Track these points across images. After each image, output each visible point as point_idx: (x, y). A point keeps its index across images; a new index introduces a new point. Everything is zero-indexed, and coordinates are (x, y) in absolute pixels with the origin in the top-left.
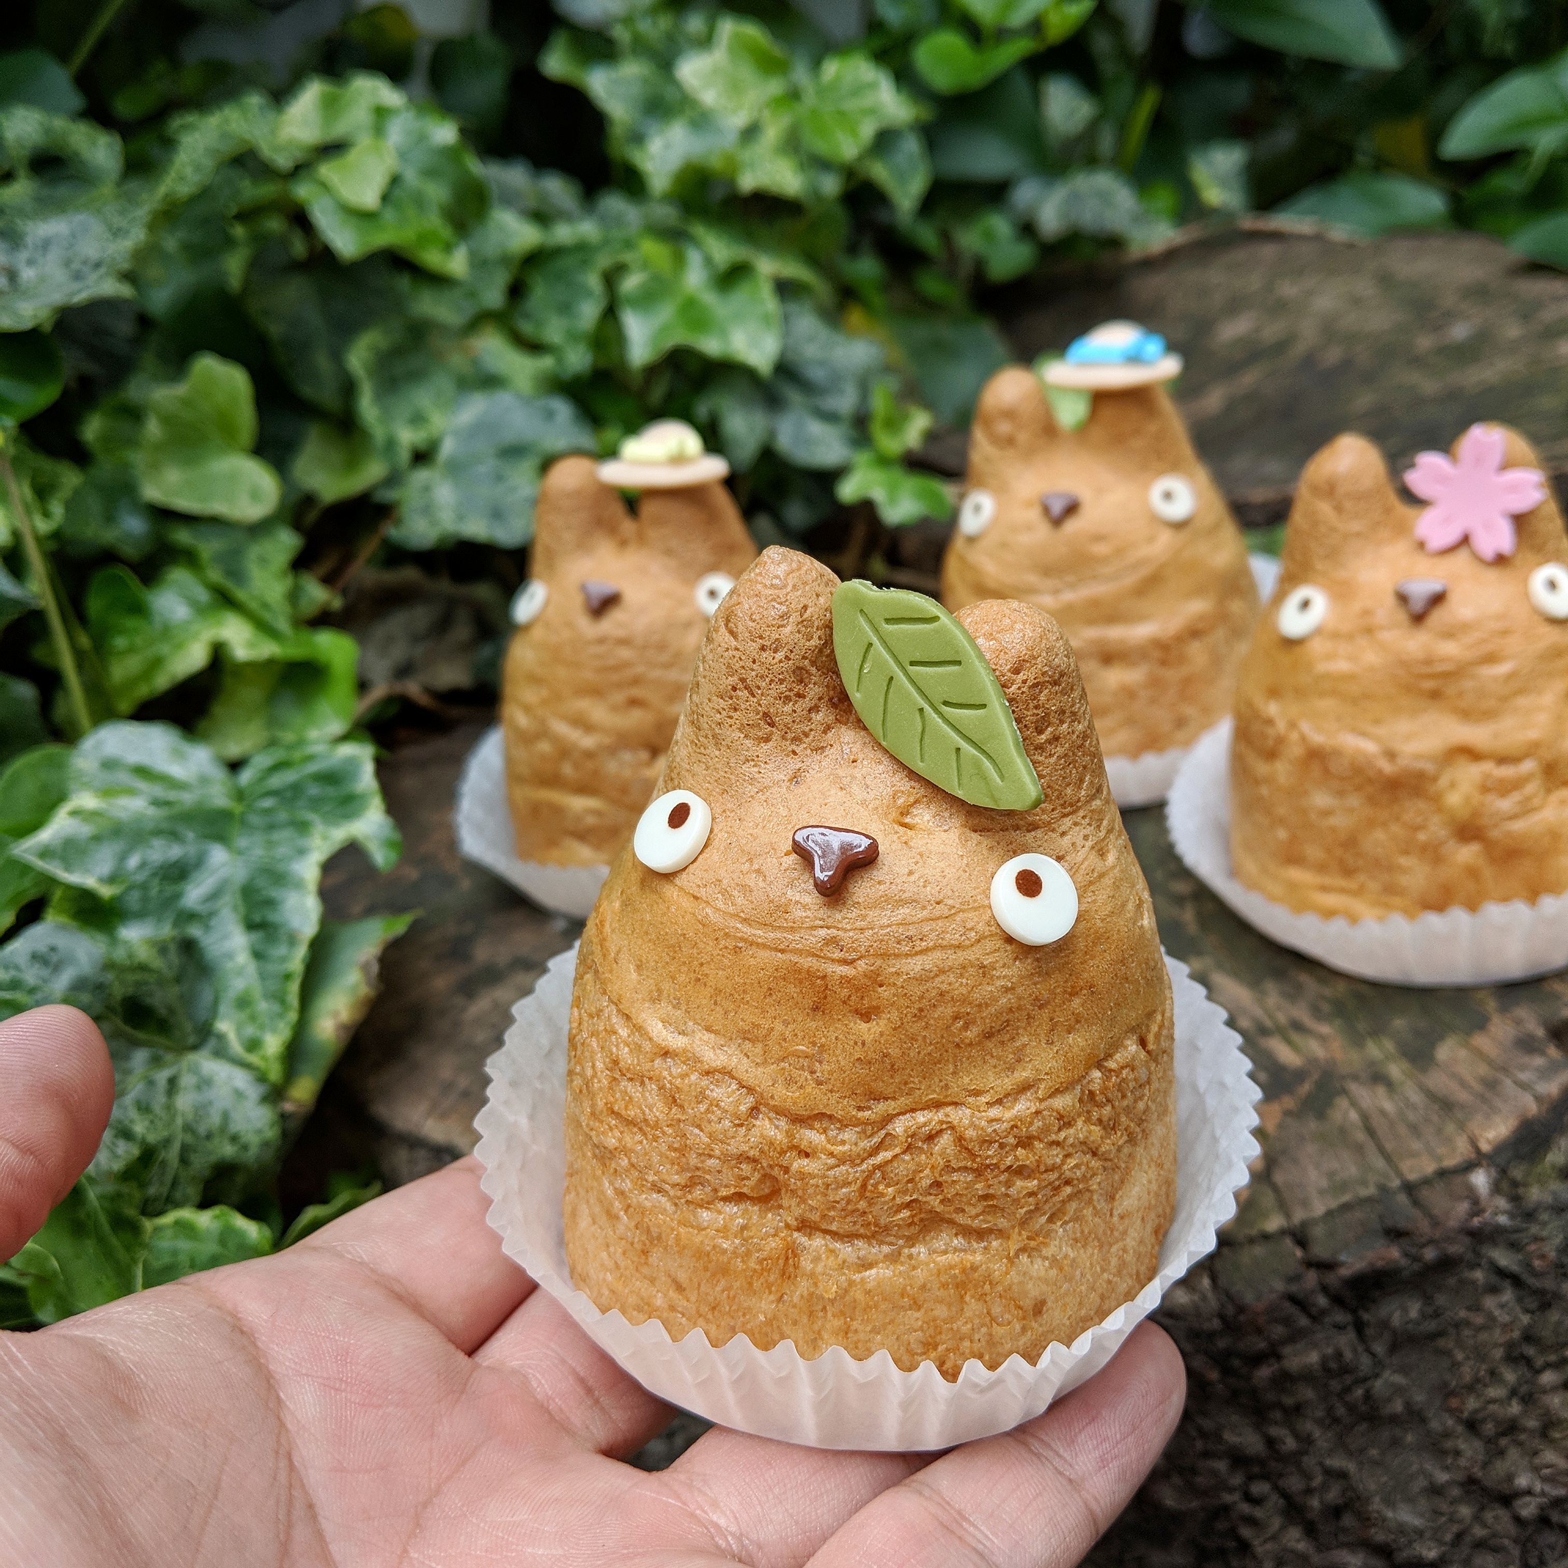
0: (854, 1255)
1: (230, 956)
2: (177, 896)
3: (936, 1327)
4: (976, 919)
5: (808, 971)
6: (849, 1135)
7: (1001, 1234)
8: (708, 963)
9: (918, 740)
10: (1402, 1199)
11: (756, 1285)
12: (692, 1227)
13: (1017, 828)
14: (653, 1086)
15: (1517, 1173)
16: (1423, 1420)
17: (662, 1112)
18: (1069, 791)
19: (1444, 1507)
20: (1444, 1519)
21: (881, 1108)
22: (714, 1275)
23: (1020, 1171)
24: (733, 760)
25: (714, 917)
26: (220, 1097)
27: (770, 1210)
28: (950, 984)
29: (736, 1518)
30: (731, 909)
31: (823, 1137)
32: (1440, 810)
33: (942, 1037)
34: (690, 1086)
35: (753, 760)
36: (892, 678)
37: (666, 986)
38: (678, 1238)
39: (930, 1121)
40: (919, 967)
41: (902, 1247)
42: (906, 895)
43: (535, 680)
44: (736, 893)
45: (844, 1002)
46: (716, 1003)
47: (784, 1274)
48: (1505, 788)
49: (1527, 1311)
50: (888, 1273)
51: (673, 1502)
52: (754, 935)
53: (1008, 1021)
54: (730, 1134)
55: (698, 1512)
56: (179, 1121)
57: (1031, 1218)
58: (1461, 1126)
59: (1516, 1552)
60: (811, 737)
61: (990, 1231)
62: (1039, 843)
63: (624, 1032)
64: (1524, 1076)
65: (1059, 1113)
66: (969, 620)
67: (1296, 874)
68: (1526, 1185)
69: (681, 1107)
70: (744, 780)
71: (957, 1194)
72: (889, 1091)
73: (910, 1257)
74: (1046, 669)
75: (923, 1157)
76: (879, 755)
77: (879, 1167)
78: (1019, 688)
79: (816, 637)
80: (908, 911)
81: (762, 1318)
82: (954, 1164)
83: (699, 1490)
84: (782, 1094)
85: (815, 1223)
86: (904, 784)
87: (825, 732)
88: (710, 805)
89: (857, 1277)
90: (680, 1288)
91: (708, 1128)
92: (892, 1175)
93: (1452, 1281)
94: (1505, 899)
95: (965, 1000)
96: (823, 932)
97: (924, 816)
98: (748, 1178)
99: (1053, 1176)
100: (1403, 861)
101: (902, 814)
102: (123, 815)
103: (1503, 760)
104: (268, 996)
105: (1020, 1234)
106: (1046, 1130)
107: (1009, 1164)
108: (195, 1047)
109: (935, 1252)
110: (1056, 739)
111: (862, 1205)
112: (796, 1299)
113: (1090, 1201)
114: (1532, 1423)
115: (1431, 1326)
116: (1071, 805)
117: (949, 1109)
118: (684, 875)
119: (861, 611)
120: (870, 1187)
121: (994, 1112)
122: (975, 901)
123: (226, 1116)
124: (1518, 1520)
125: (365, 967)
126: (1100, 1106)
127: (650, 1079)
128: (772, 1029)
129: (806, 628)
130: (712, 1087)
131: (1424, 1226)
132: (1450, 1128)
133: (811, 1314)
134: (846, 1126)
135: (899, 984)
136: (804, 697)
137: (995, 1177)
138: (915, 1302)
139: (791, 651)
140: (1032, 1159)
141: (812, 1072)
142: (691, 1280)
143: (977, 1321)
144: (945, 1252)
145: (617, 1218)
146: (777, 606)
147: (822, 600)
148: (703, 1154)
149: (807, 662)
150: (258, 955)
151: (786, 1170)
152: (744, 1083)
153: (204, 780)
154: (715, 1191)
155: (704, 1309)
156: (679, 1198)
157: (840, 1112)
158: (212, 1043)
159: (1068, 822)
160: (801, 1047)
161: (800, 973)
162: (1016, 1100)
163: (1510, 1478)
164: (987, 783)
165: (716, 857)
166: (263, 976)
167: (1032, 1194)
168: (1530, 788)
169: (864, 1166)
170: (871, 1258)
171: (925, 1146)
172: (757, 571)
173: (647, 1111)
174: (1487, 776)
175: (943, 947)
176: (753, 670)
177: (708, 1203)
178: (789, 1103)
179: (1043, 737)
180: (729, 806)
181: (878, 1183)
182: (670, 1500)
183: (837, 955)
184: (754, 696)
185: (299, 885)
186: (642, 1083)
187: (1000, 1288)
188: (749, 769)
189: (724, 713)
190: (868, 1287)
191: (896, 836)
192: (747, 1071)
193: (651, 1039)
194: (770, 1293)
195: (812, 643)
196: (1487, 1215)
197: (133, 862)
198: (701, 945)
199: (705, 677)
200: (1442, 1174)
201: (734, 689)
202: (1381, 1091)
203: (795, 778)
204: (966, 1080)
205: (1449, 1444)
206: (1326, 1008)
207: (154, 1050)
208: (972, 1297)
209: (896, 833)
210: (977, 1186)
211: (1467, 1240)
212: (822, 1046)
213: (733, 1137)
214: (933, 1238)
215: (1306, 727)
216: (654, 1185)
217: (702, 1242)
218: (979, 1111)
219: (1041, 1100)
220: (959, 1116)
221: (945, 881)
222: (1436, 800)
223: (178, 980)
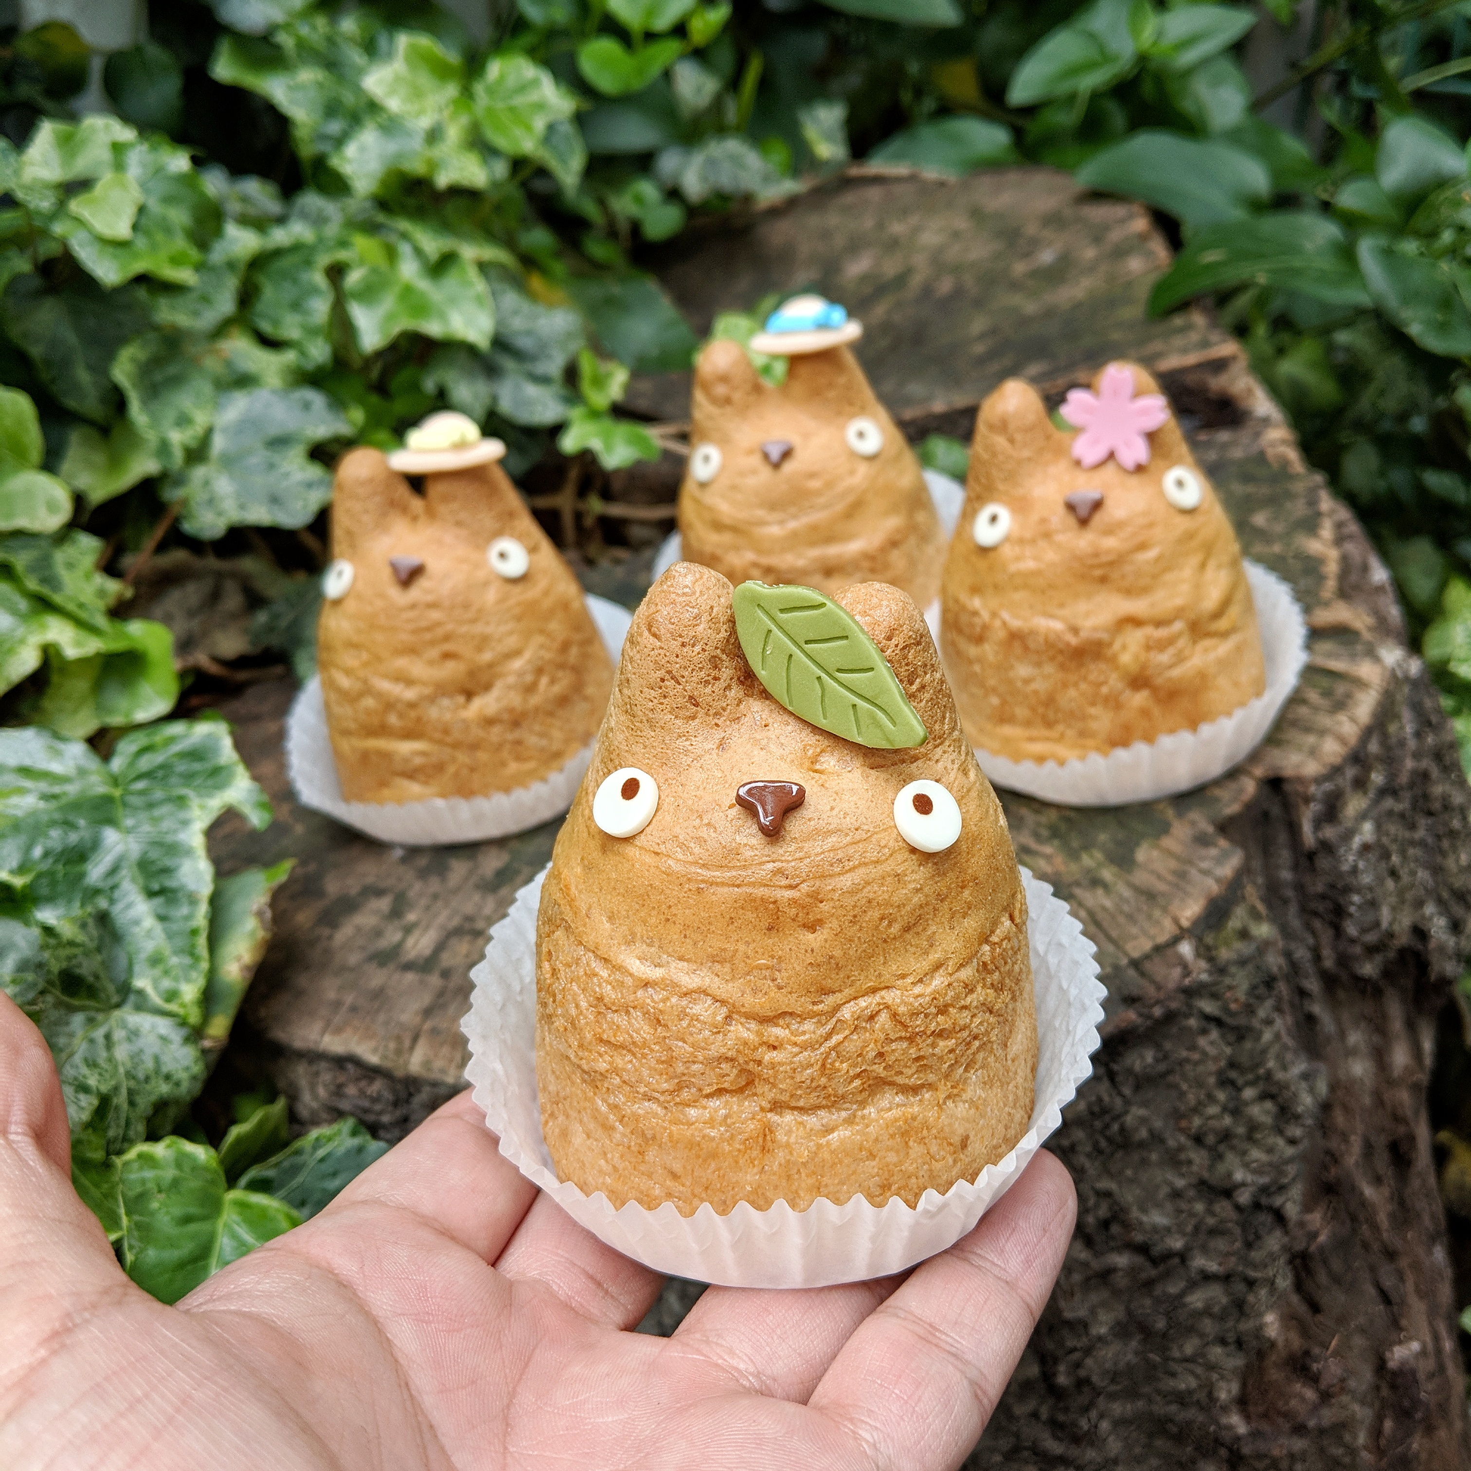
0: (819, 1124)
1: (137, 922)
2: (82, 876)
3: (889, 1171)
4: (887, 838)
5: (762, 899)
6: (808, 1026)
7: (930, 1086)
8: (676, 905)
9: (819, 700)
10: (1132, 973)
11: (741, 1162)
12: (683, 1124)
13: (903, 761)
14: (638, 1013)
15: (1209, 939)
16: (1162, 1141)
17: (648, 1033)
18: (937, 727)
19: (1184, 1206)
20: (1184, 1215)
21: (830, 1001)
22: (705, 1160)
23: (941, 1034)
24: (667, 738)
25: (676, 867)
26: (149, 1044)
27: (746, 1098)
28: (875, 893)
29: (752, 1361)
30: (690, 858)
31: (787, 1031)
32: (1117, 668)
33: (873, 935)
34: (672, 1007)
35: (684, 736)
36: (791, 656)
37: (639, 930)
38: (671, 1136)
39: (871, 1004)
40: (850, 883)
41: (856, 1110)
42: (832, 827)
43: (352, 645)
44: (692, 845)
45: (794, 920)
46: (685, 937)
47: (764, 1149)
48: (1162, 645)
49: (1229, 1044)
50: (848, 1133)
51: (698, 1357)
52: (714, 877)
53: (920, 916)
54: (711, 1041)
55: (720, 1361)
56: (121, 1070)
57: (952, 1070)
58: (1165, 910)
59: (1238, 1231)
60: (728, 711)
61: (922, 1086)
62: (921, 771)
63: (604, 974)
64: (1205, 865)
65: (964, 983)
66: (844, 602)
67: (1008, 730)
68: (1216, 948)
69: (666, 1026)
70: (680, 753)
71: (896, 1060)
72: (836, 986)
73: (863, 1117)
74: (911, 633)
75: (868, 1034)
76: (786, 717)
77: (834, 1048)
78: (893, 651)
79: (723, 630)
80: (835, 839)
81: (749, 1188)
82: (892, 1036)
83: (717, 1344)
84: (750, 1001)
85: (785, 1102)
86: (811, 739)
87: (738, 705)
88: (652, 776)
89: (823, 1141)
90: (675, 1176)
91: (690, 1039)
92: (845, 1053)
93: (1174, 1030)
94: (1172, 731)
95: (888, 904)
96: (770, 866)
97: (830, 762)
98: (728, 1075)
99: (965, 1034)
100: (1093, 711)
101: (812, 763)
102: (19, 813)
103: (1159, 623)
104: (177, 952)
105: (945, 1084)
106: (957, 997)
107: (933, 1029)
108: (118, 1006)
109: (882, 1110)
110: (923, 687)
111: (823, 1081)
112: (775, 1167)
113: (991, 1051)
114: (1241, 1130)
115: (1162, 1067)
116: (940, 738)
117: (883, 993)
118: (643, 836)
119: (759, 605)
120: (828, 1066)
121: (918, 990)
122: (883, 824)
123: (157, 1059)
124: (1238, 1208)
125: (260, 914)
126: (991, 973)
127: (634, 1008)
128: (737, 950)
129: (715, 624)
130: (691, 1005)
131: (1151, 991)
132: (1157, 913)
133: (789, 1177)
134: (805, 1019)
135: (836, 898)
136: (719, 679)
137: (924, 1041)
138: (871, 1154)
139: (706, 644)
140: (950, 1023)
141: (773, 980)
142: (684, 1167)
143: (920, 1161)
144: (890, 1109)
145: (613, 1128)
146: (690, 610)
147: (722, 600)
148: (689, 1062)
149: (719, 651)
150: (162, 918)
151: (759, 1063)
152: (718, 998)
153: (82, 772)
154: (700, 1090)
155: (698, 1190)
156: (668, 1102)
157: (800, 1009)
158: (132, 998)
159: (939, 751)
160: (763, 961)
161: (755, 901)
162: (932, 977)
163: (1229, 1175)
164: (882, 730)
165: (668, 818)
166: (170, 936)
167: (952, 1051)
168: (1181, 643)
169: (822, 1049)
170: (832, 1123)
171: (868, 1026)
172: (669, 583)
173: (635, 1035)
174: (1148, 638)
175: (865, 864)
176: (677, 663)
177: (694, 1101)
178: (757, 1009)
179: (914, 687)
180: (670, 775)
181: (834, 1061)
182: (695, 1356)
183: (784, 882)
184: (680, 684)
185: (188, 852)
186: (627, 1013)
187: (934, 1131)
188: (682, 743)
189: (655, 701)
190: (833, 1147)
191: (813, 782)
192: (719, 988)
193: (631, 975)
194: (754, 1166)
195: (721, 635)
196: (1194, 975)
197: (37, 852)
198: (668, 892)
199: (634, 674)
200: (1158, 949)
201: (663, 680)
202: (1100, 892)
203: (722, 745)
204: (894, 967)
205: (1183, 1156)
206: (1045, 833)
207: (87, 1013)
208: (915, 1141)
209: (813, 778)
210: (911, 1051)
211: (1182, 997)
212: (780, 957)
213: (712, 1044)
214: (879, 1099)
215: (1005, 615)
216: (645, 1095)
217: (692, 1135)
218: (907, 990)
219: (951, 975)
220: (891, 997)
221: (859, 811)
222: (1113, 661)
223: (99, 949)
